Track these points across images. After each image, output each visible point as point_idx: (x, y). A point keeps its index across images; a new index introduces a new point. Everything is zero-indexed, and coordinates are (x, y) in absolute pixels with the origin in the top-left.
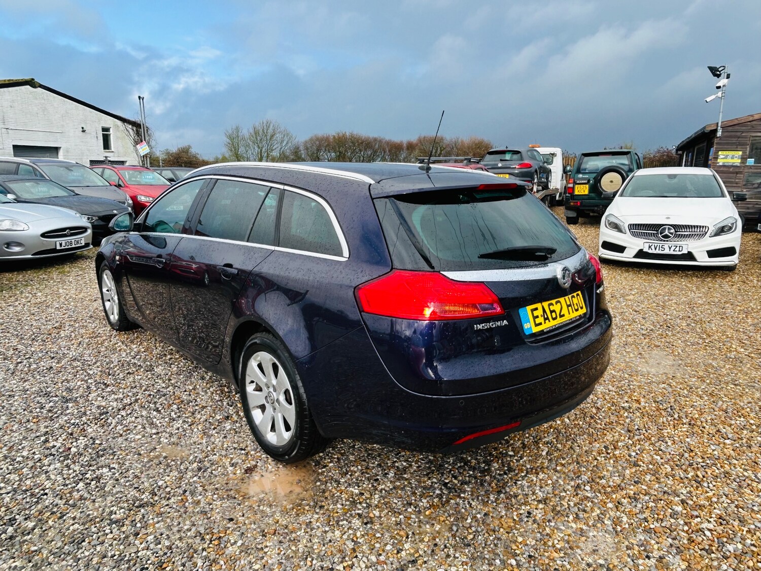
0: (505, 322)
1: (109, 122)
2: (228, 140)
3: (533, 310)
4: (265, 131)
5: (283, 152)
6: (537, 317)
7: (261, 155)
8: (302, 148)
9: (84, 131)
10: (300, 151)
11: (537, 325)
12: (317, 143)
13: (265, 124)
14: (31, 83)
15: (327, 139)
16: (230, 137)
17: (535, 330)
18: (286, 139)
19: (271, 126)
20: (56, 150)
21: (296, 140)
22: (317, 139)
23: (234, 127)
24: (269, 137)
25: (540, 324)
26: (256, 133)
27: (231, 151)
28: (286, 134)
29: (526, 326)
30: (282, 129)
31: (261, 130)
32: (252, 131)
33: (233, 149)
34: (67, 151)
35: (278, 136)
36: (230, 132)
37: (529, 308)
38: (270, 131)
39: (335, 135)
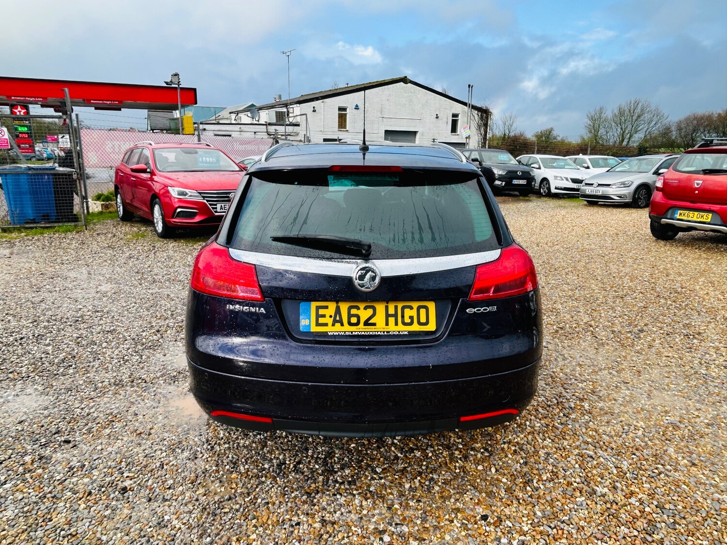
0: (263, 310)
1: (458, 108)
2: (589, 121)
3: (318, 308)
4: (632, 111)
5: (649, 132)
6: (324, 316)
7: (623, 136)
8: (673, 128)
9: (437, 118)
10: (671, 132)
11: (318, 324)
12: (695, 122)
13: (632, 104)
14: (405, 80)
15: (709, 118)
16: (592, 119)
17: (314, 329)
18: (655, 119)
19: (640, 106)
20: (415, 133)
21: (669, 119)
22: (695, 118)
23: (598, 108)
24: (634, 118)
25: (326, 325)
26: (621, 113)
27: (590, 132)
28: (658, 114)
29: (303, 322)
30: (653, 107)
31: (627, 111)
32: (616, 111)
33: (593, 131)
34: (422, 135)
35: (647, 116)
36: (593, 114)
37: (314, 305)
38: (638, 111)
39: (721, 112)
